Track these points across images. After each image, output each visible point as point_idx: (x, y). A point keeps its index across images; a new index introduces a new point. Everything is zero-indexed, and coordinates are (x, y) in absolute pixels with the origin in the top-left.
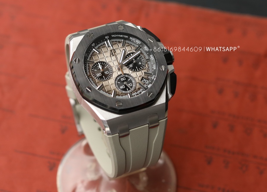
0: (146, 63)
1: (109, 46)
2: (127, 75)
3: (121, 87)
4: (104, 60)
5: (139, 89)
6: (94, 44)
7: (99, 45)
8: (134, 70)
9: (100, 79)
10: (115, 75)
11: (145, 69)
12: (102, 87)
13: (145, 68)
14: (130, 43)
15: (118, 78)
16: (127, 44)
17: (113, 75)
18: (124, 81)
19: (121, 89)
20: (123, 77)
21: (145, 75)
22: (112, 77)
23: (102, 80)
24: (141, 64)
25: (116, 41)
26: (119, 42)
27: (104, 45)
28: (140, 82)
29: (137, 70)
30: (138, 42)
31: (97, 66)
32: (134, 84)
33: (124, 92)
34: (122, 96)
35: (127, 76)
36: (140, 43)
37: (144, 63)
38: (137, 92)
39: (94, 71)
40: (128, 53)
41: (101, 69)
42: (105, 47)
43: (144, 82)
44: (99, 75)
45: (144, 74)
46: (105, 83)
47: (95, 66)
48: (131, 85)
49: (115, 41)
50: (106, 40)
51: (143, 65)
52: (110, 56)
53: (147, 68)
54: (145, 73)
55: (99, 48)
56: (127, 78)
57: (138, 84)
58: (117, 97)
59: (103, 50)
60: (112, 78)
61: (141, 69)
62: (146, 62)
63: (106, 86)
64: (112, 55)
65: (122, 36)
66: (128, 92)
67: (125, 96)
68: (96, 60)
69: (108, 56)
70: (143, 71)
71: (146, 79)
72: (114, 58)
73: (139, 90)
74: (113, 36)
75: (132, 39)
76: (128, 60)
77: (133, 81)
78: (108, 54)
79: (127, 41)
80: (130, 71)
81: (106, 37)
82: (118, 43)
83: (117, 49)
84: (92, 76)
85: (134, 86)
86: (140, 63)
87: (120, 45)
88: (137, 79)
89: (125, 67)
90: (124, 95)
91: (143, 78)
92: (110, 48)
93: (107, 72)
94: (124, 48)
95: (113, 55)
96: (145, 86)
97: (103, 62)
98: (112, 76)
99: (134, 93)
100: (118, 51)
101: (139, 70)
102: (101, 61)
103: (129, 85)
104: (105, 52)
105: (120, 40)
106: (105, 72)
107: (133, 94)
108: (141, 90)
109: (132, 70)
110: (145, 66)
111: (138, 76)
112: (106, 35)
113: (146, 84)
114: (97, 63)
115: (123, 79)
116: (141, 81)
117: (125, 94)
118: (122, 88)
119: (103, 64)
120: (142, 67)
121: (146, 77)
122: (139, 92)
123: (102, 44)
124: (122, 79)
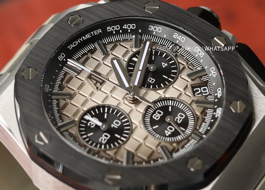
0: (176, 56)
1: (79, 72)
2: (159, 101)
3: (168, 133)
4: (90, 105)
5: (204, 113)
6: (46, 85)
7: (58, 82)
8: (165, 84)
9: (114, 145)
10: (136, 118)
11: (184, 68)
12: (131, 156)
13: (181, 67)
14: (114, 39)
15: (148, 120)
16: (109, 47)
17: (133, 121)
18: (163, 118)
19: (170, 136)
20: (154, 113)
21: (192, 80)
22: (134, 126)
23: (119, 143)
24: (166, 65)
25: (85, 54)
26: (92, 51)
27: (68, 77)
28: (195, 99)
29: (169, 82)
30: (129, 27)
31: (86, 124)
32: (185, 109)
33: (179, 138)
34: (183, 147)
35: (159, 105)
36: (133, 26)
37: (171, 59)
38: (204, 120)
39: (88, 137)
40: (126, 60)
41: (100, 124)
42: (71, 78)
43: (201, 93)
44: (104, 138)
45: (190, 80)
46: (130, 146)
47: (83, 127)
48: (181, 116)
49: (83, 55)
50: (64, 63)
51: (174, 64)
52: (97, 88)
53: (185, 63)
54: (189, 75)
55: (61, 87)
56: (165, 109)
57: (194, 106)
58: (175, 155)
59: (74, 85)
60: (136, 127)
61: (175, 73)
62: (175, 54)
63: (136, 150)
64: (98, 84)
65: (88, 36)
66: (188, 131)
67: (188, 145)
68: (75, 115)
69: (93, 92)
70: (184, 75)
71: (200, 87)
72: (106, 88)
73: (205, 115)
74: (72, 46)
75: (113, 28)
76: (139, 72)
77: (181, 106)
78: (89, 87)
79: (106, 41)
80: (158, 91)
81: (61, 58)
82: (90, 55)
83: (99, 65)
84: (94, 150)
85: (189, 113)
86: (164, 65)
87: (99, 55)
88: (184, 98)
89: (143, 91)
90: (186, 144)
91: (193, 88)
92: (82, 74)
93: (117, 123)
94: (111, 57)
95: (101, 84)
96: (211, 99)
97: (93, 109)
98: (132, 123)
99: (200, 127)
100: (104, 70)
101: (173, 78)
102: (85, 109)
103: (179, 117)
104: (80, 87)
105: (92, 47)
106: (112, 126)
107: (200, 131)
108: (210, 112)
109: (160, 87)
110: (179, 63)
111: (182, 90)
112: (58, 54)
113: (210, 95)
114: (82, 118)
115: (159, 116)
116: (194, 95)
117: (187, 141)
118: (170, 133)
119: (95, 112)
120: (175, 69)
121: (197, 81)
122: (208, 119)
123: (61, 76)
124: (157, 116)
